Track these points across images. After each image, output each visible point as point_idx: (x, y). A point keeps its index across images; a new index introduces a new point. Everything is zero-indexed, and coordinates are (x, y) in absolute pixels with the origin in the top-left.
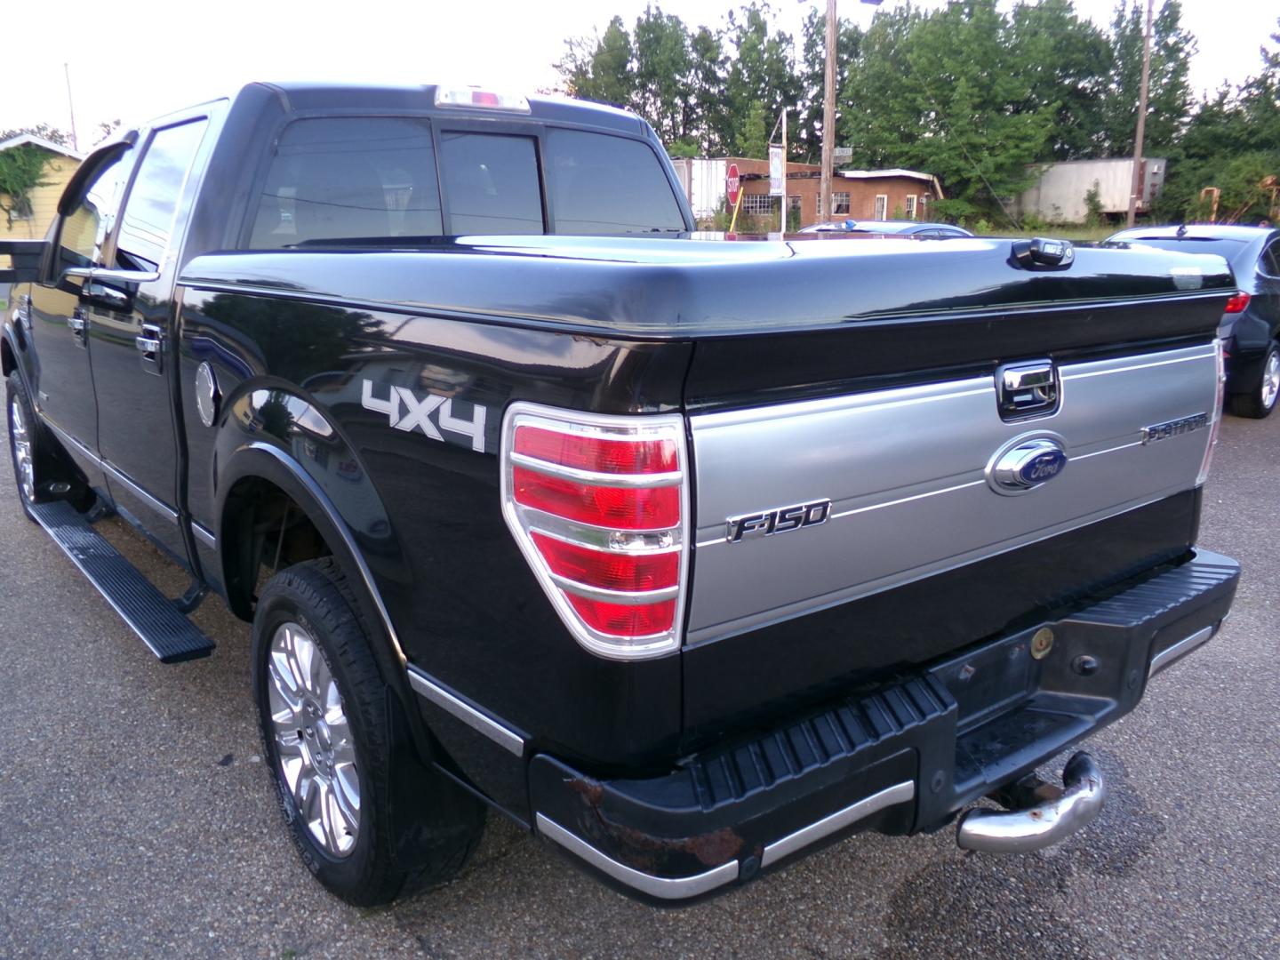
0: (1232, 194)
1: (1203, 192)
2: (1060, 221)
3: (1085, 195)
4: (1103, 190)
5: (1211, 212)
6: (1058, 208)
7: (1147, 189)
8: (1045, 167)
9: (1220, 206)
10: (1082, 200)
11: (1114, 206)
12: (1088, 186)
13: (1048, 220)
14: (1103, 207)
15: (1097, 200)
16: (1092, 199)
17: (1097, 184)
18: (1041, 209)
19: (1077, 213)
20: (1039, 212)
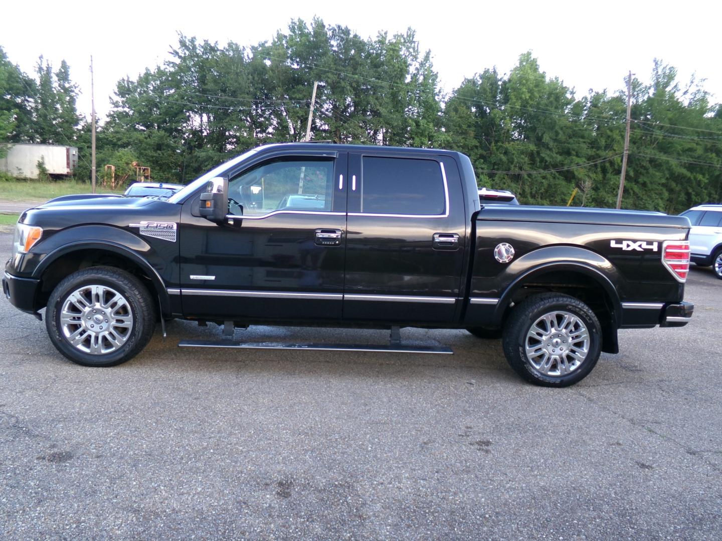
0: (121, 169)
1: (106, 167)
2: (23, 176)
3: (36, 163)
4: (46, 161)
5: (111, 178)
6: (20, 169)
7: (71, 163)
8: (9, 146)
9: (115, 174)
10: (35, 166)
11: (54, 171)
12: (36, 159)
13: (15, 175)
14: (47, 170)
15: (44, 166)
16: (40, 166)
17: (43, 158)
18: (9, 169)
19: (32, 173)
20: (7, 171)
